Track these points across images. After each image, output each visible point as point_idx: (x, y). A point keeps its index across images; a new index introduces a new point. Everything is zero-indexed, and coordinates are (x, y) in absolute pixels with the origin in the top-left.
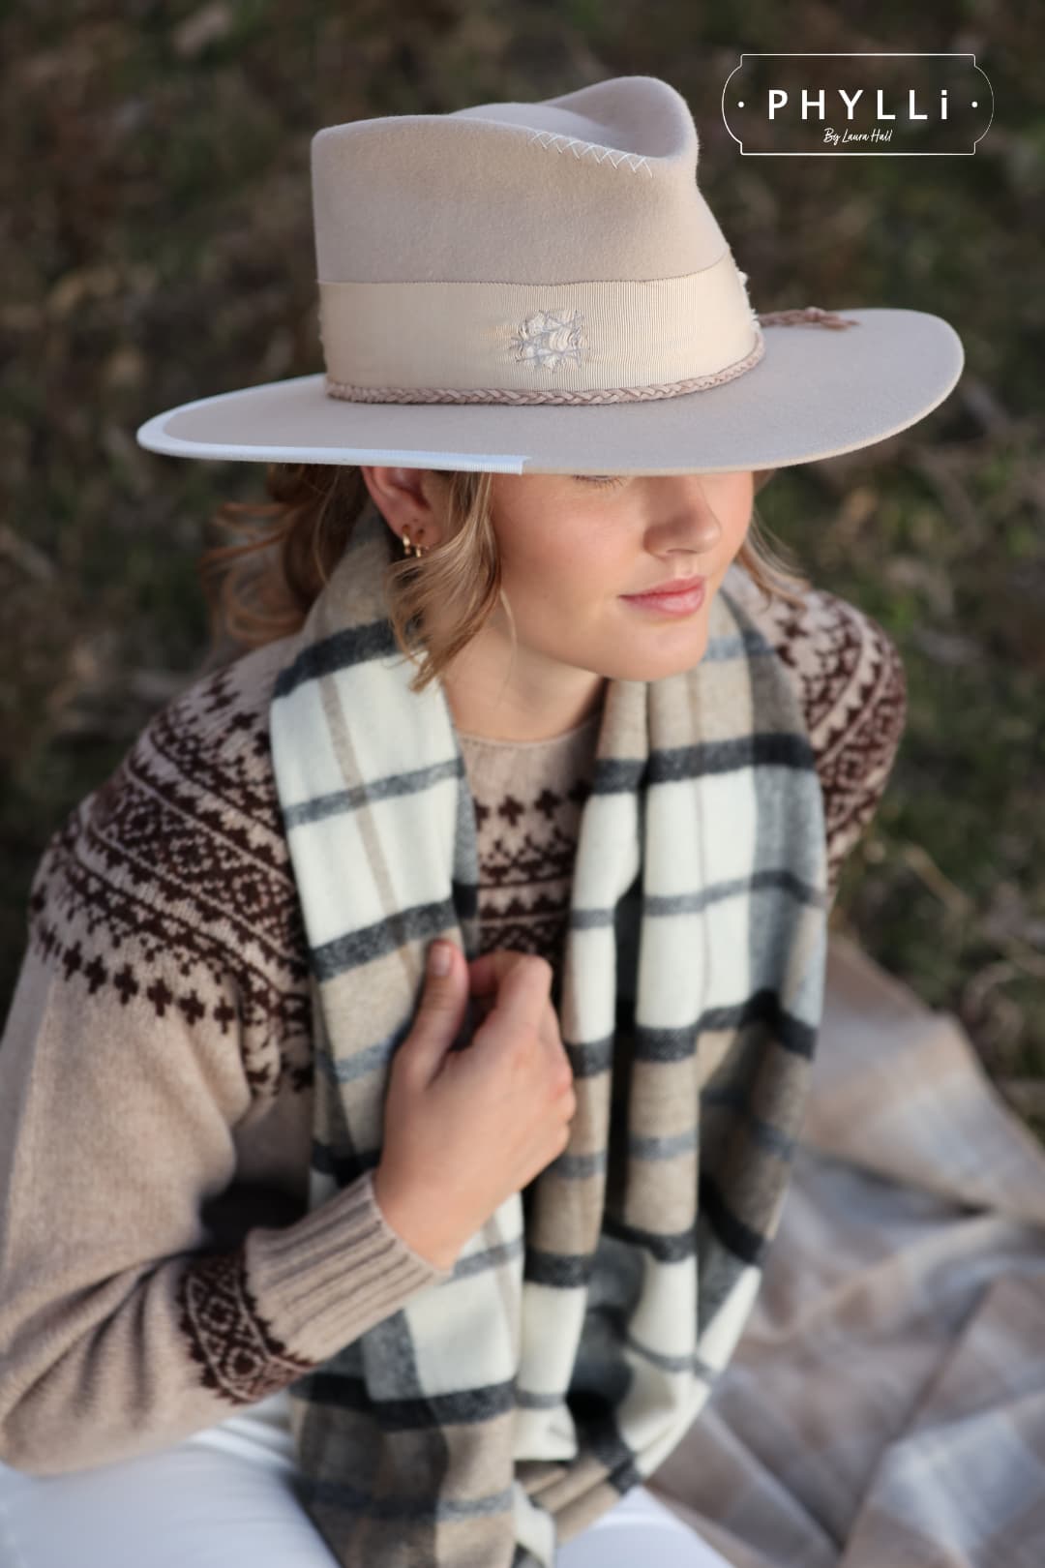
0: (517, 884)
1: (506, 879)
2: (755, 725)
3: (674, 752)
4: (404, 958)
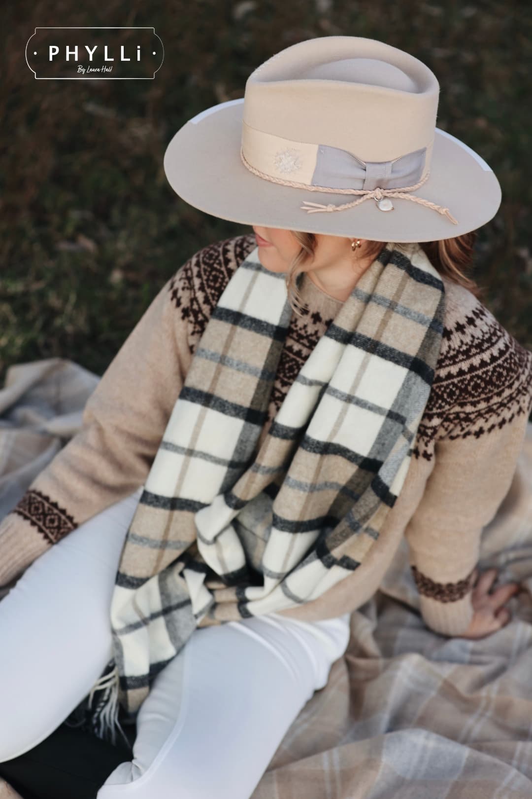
0: (304, 345)
1: (301, 341)
2: (417, 354)
3: (360, 335)
4: (232, 329)
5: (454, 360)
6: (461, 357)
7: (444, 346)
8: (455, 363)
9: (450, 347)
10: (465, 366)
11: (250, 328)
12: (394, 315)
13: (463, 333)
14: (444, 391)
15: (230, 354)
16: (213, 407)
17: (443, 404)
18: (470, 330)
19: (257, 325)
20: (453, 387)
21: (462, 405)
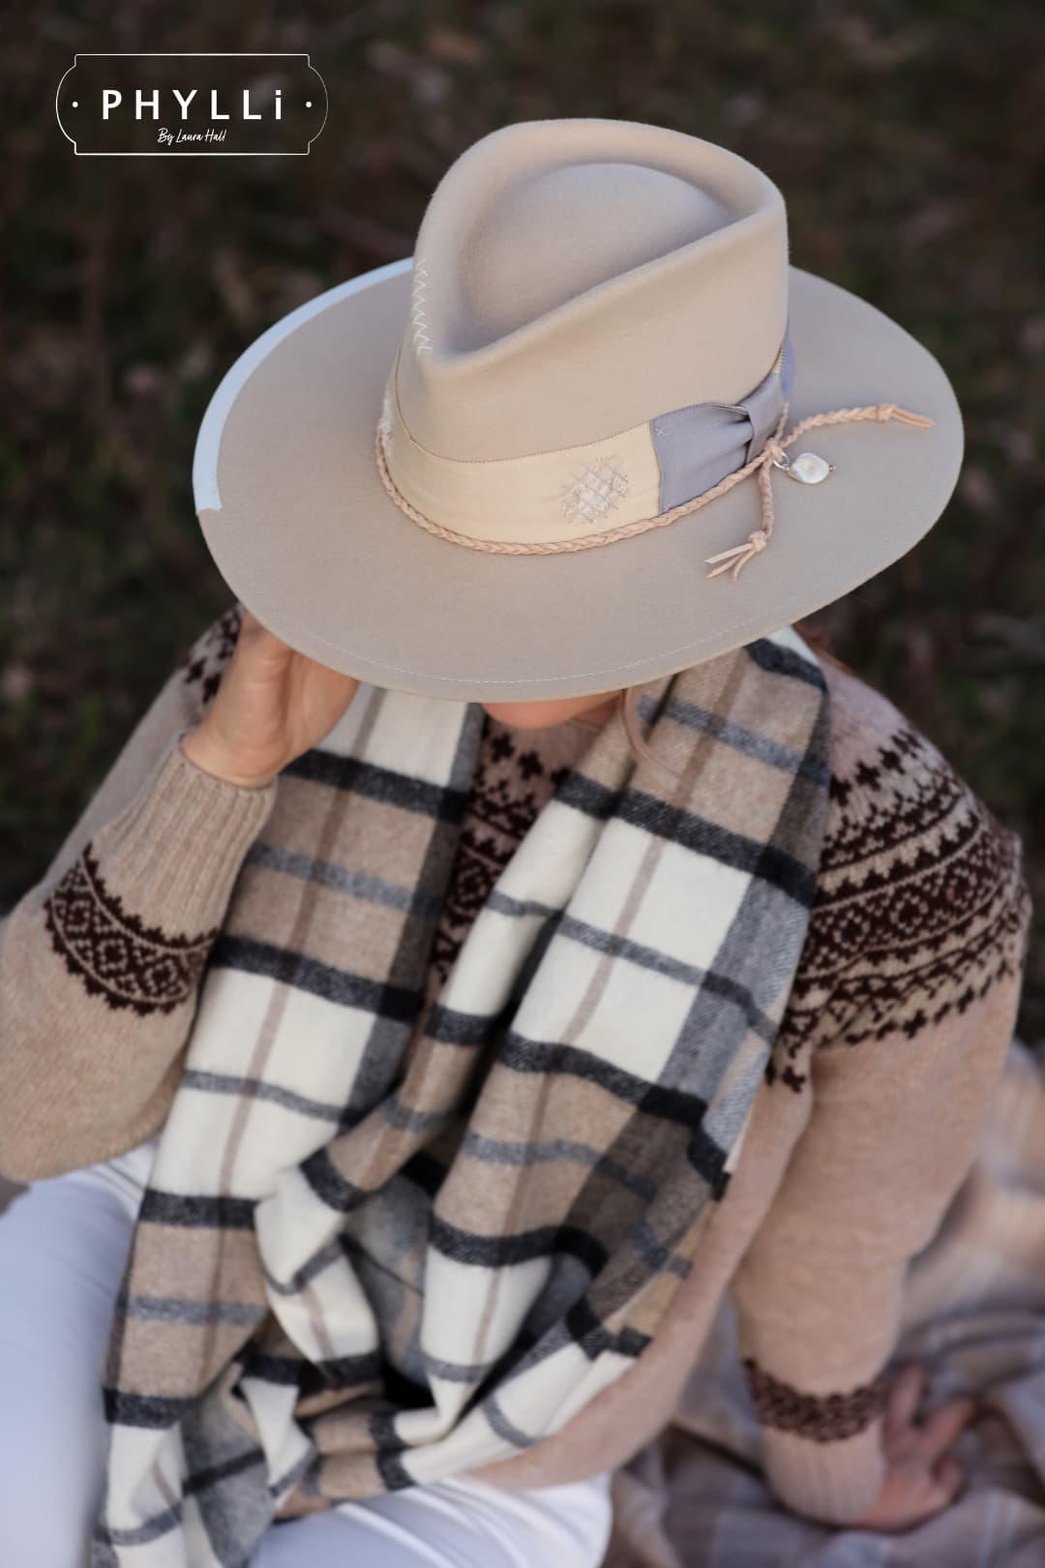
0: (500, 828)
1: (493, 818)
2: (772, 838)
3: (639, 796)
4: (338, 799)
5: (855, 851)
6: (872, 844)
7: (830, 819)
8: (858, 858)
9: (845, 820)
10: (882, 865)
11: (381, 795)
12: (718, 748)
13: (876, 787)
14: (835, 926)
15: (335, 857)
16: (303, 984)
17: (833, 956)
18: (889, 780)
19: (402, 790)
20: (856, 914)
21: (876, 958)
